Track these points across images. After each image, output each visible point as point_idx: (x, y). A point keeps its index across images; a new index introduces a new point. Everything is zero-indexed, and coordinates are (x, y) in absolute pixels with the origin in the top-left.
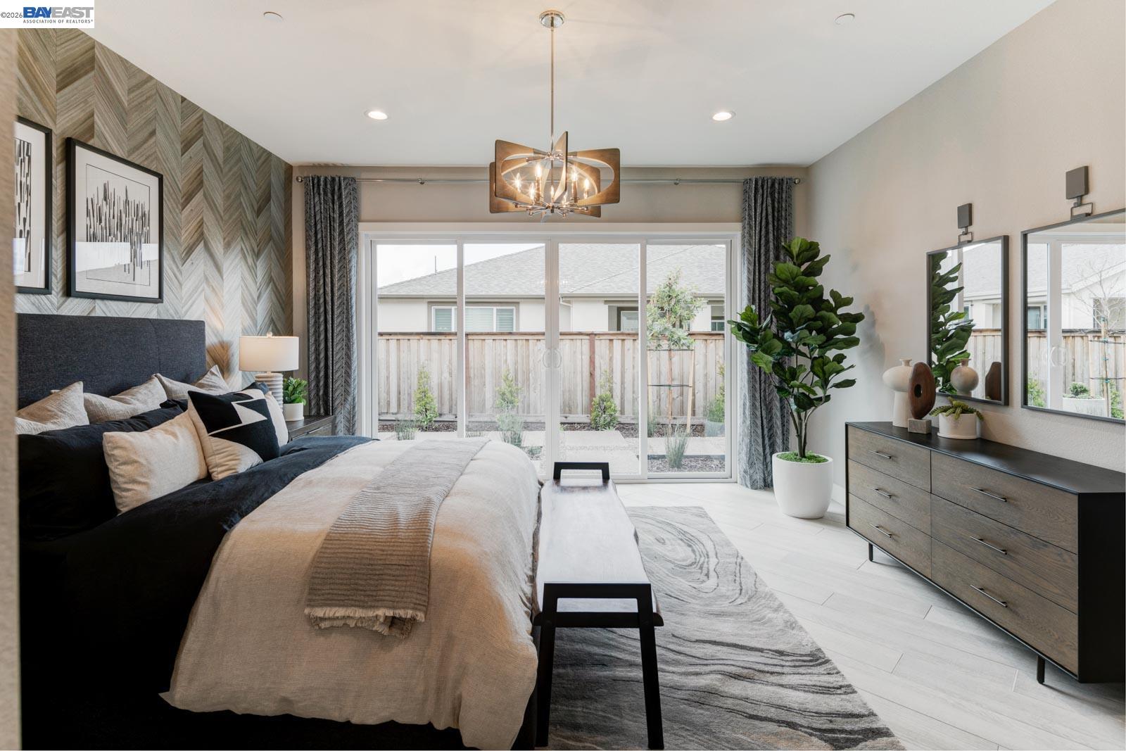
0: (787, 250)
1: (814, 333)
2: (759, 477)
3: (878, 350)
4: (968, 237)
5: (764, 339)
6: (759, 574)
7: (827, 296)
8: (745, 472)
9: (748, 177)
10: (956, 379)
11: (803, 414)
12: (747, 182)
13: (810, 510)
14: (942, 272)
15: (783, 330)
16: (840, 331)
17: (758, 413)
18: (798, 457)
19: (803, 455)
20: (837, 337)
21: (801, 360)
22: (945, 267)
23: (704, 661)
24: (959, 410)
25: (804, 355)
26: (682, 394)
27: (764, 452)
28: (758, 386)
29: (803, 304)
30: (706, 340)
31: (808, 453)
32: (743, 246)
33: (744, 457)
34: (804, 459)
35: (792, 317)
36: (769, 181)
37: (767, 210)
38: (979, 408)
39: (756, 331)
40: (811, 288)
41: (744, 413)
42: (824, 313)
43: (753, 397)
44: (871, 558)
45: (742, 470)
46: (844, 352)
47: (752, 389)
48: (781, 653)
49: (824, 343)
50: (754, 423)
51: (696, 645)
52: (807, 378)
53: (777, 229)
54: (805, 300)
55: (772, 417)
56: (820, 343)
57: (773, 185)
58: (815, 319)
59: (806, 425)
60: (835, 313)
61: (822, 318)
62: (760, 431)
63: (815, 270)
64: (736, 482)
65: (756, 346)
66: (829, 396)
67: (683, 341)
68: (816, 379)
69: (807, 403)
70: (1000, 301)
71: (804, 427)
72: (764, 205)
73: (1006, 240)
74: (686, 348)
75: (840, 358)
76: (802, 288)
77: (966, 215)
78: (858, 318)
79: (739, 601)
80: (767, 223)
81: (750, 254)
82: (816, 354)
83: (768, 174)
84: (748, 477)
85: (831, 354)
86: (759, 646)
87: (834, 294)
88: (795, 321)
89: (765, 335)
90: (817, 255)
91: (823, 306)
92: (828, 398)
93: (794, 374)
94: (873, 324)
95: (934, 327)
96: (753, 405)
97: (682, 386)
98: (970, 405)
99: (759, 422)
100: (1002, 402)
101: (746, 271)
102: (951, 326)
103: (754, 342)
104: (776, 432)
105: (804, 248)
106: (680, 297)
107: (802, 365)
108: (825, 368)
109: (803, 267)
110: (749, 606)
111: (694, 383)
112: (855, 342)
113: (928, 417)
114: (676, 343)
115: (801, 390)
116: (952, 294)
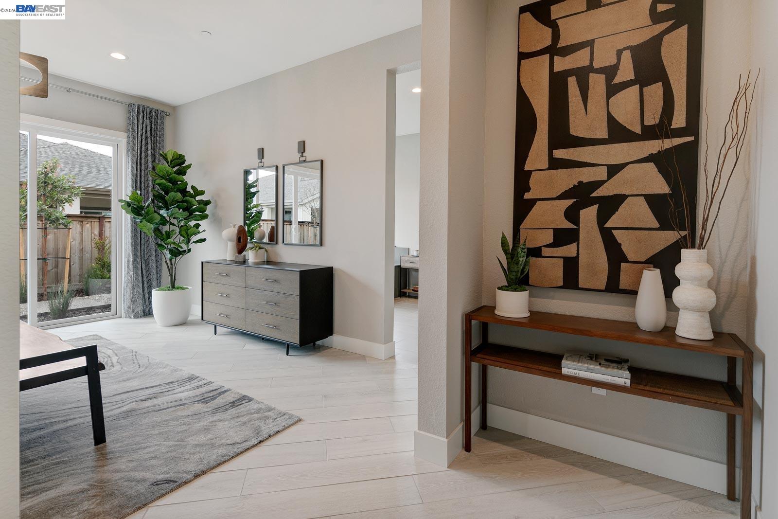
0: (163, 157)
1: (181, 210)
2: (140, 309)
3: (219, 223)
4: (262, 164)
5: (147, 213)
6: (149, 356)
7: (189, 189)
8: (129, 307)
9: (132, 102)
10: (256, 235)
11: (173, 261)
12: (130, 105)
13: (178, 319)
14: (249, 182)
15: (160, 208)
16: (198, 210)
17: (139, 267)
18: (170, 288)
19: (173, 287)
20: (196, 213)
21: (172, 227)
22: (251, 178)
23: (123, 401)
24: (258, 248)
25: (174, 225)
26: (57, 266)
27: (143, 292)
28: (139, 248)
29: (175, 192)
30: (82, 222)
31: (176, 286)
32: (128, 149)
33: (128, 297)
34: (174, 289)
35: (167, 200)
36: (148, 109)
37: (146, 127)
38: (266, 247)
39: (142, 208)
40: (179, 183)
41: (128, 267)
42: (188, 198)
43: (136, 255)
44: (215, 334)
45: (126, 307)
46: (199, 222)
47: (135, 249)
48: (171, 383)
49: (188, 217)
50: (136, 273)
51: (115, 397)
52: (177, 238)
53: (154, 143)
54: (175, 190)
55: (149, 269)
56: (185, 217)
57: (151, 112)
58: (183, 202)
59: (175, 268)
60: (195, 199)
61: (187, 202)
62: (140, 279)
63: (183, 172)
64: (121, 317)
65: (141, 218)
66: (190, 249)
67: (61, 221)
68: (182, 238)
69: (177, 253)
70: (274, 206)
71: (174, 269)
72: (144, 125)
73: (277, 167)
74: (64, 227)
75: (197, 226)
76: (174, 182)
77: (261, 153)
78: (207, 203)
79: (139, 371)
80: (146, 138)
81: (133, 155)
82: (182, 223)
83: (147, 104)
84: (131, 311)
85: (192, 223)
86: (157, 384)
87: (193, 188)
88: (169, 202)
89: (148, 212)
90: (184, 162)
91: (187, 194)
92: (189, 250)
93: (168, 235)
94: (216, 206)
95: (246, 209)
96: (135, 261)
97: (58, 258)
98: (262, 246)
99: (140, 272)
100: (275, 243)
101: (130, 168)
102: (254, 211)
103: (140, 215)
104: (152, 277)
105: (176, 157)
106: (57, 184)
107: (174, 230)
108: (189, 231)
109: (175, 169)
110: (147, 371)
111: (70, 256)
112: (206, 217)
113: (244, 253)
114: (52, 222)
115: (173, 246)
116: (254, 194)
